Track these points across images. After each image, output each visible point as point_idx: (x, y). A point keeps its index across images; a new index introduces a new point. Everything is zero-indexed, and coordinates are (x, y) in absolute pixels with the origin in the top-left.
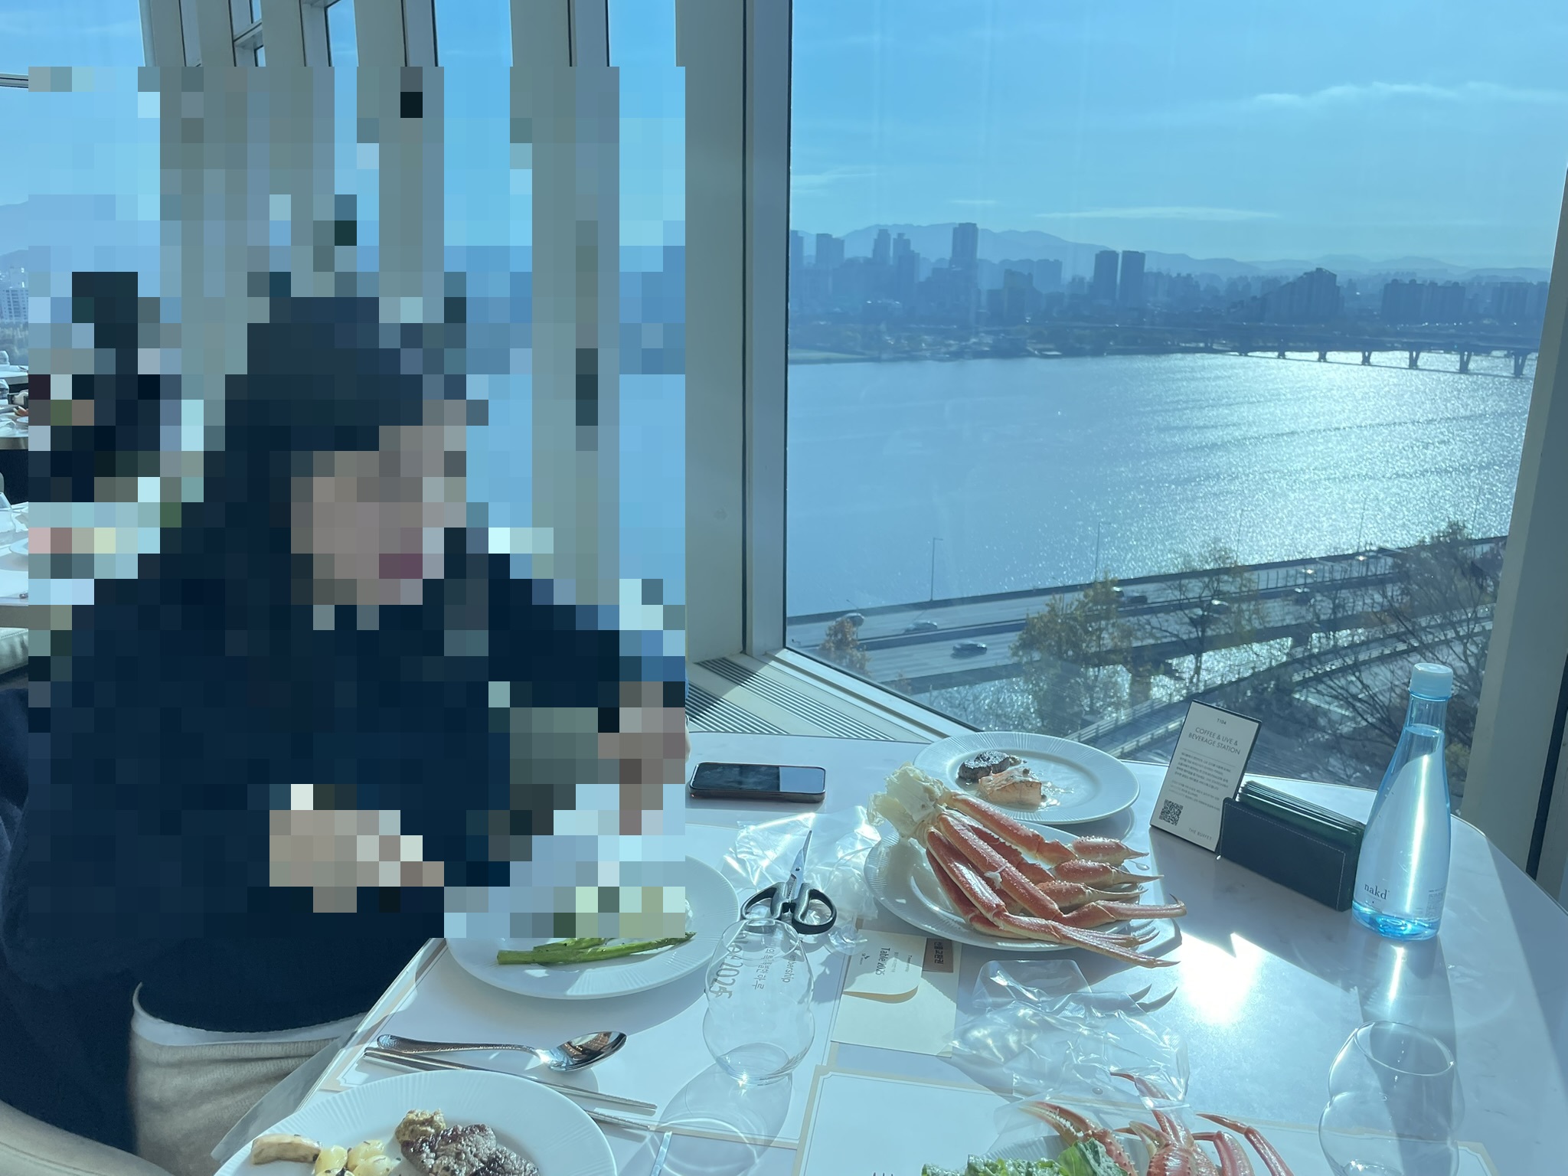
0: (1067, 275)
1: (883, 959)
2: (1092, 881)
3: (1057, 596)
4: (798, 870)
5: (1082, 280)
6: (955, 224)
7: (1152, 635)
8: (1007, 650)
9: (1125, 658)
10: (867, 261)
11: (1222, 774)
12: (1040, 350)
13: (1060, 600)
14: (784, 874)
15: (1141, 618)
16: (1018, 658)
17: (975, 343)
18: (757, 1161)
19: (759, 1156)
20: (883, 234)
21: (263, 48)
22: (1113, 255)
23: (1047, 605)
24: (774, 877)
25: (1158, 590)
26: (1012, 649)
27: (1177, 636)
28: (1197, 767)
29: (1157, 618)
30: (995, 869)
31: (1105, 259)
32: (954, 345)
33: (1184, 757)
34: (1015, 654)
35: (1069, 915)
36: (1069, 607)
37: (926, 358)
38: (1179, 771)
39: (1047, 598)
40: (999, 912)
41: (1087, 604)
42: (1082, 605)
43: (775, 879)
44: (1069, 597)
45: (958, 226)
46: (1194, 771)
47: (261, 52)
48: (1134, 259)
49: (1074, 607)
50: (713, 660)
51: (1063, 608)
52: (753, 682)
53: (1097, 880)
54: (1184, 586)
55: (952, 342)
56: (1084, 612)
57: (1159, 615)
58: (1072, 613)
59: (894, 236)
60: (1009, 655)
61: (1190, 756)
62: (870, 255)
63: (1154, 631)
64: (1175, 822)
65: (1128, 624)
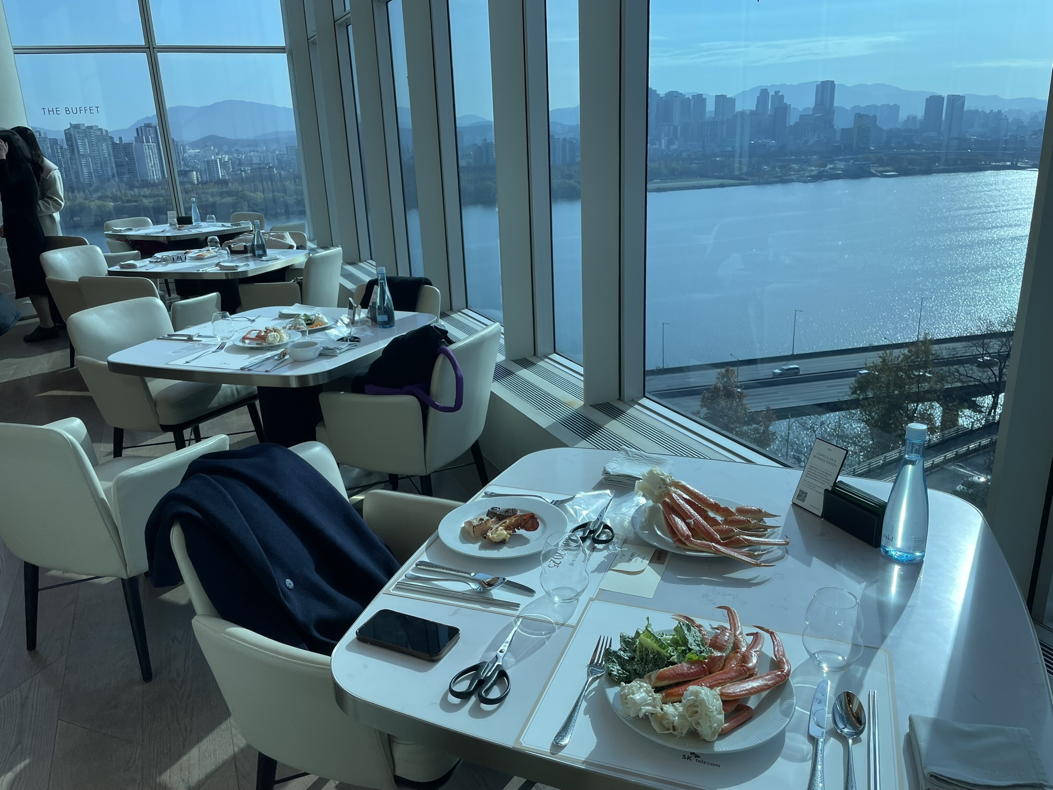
0: (903, 116)
1: (631, 557)
2: (740, 526)
3: (888, 352)
4: (601, 516)
5: (915, 118)
6: (817, 82)
7: (960, 380)
8: (848, 390)
9: (939, 396)
10: (752, 113)
11: (827, 477)
12: (881, 172)
13: (890, 354)
14: (594, 518)
15: (951, 368)
16: (857, 396)
17: (830, 168)
18: (557, 630)
19: (558, 629)
20: (764, 92)
21: (351, 25)
22: (941, 98)
23: (880, 357)
24: (589, 518)
25: (966, 347)
26: (851, 389)
27: (979, 381)
28: (816, 473)
29: (964, 367)
30: (691, 519)
31: (934, 102)
32: (814, 170)
33: (811, 468)
34: (854, 393)
35: (725, 541)
36: (896, 359)
37: (793, 181)
38: (808, 475)
39: (881, 353)
40: (688, 537)
41: (910, 357)
42: (906, 358)
43: (588, 519)
44: (896, 352)
45: (819, 83)
46: (814, 475)
47: (350, 28)
48: (956, 101)
49: (900, 359)
50: (601, 404)
51: (891, 360)
52: (623, 418)
53: (743, 526)
54: (986, 344)
55: (813, 168)
56: (907, 363)
57: (965, 366)
58: (899, 364)
59: (772, 93)
60: (849, 393)
61: (813, 467)
62: (754, 109)
63: (961, 377)
64: (803, 501)
65: (941, 372)
